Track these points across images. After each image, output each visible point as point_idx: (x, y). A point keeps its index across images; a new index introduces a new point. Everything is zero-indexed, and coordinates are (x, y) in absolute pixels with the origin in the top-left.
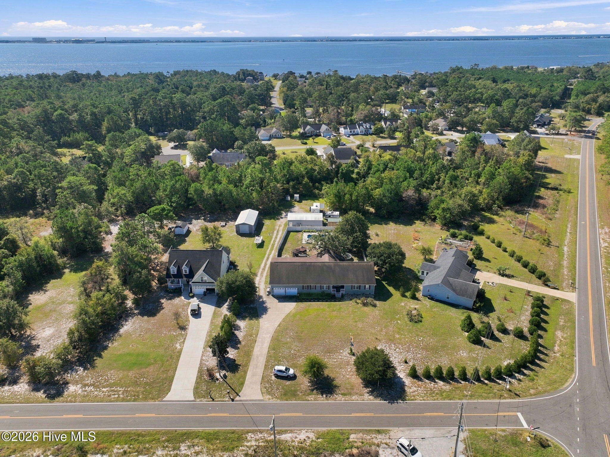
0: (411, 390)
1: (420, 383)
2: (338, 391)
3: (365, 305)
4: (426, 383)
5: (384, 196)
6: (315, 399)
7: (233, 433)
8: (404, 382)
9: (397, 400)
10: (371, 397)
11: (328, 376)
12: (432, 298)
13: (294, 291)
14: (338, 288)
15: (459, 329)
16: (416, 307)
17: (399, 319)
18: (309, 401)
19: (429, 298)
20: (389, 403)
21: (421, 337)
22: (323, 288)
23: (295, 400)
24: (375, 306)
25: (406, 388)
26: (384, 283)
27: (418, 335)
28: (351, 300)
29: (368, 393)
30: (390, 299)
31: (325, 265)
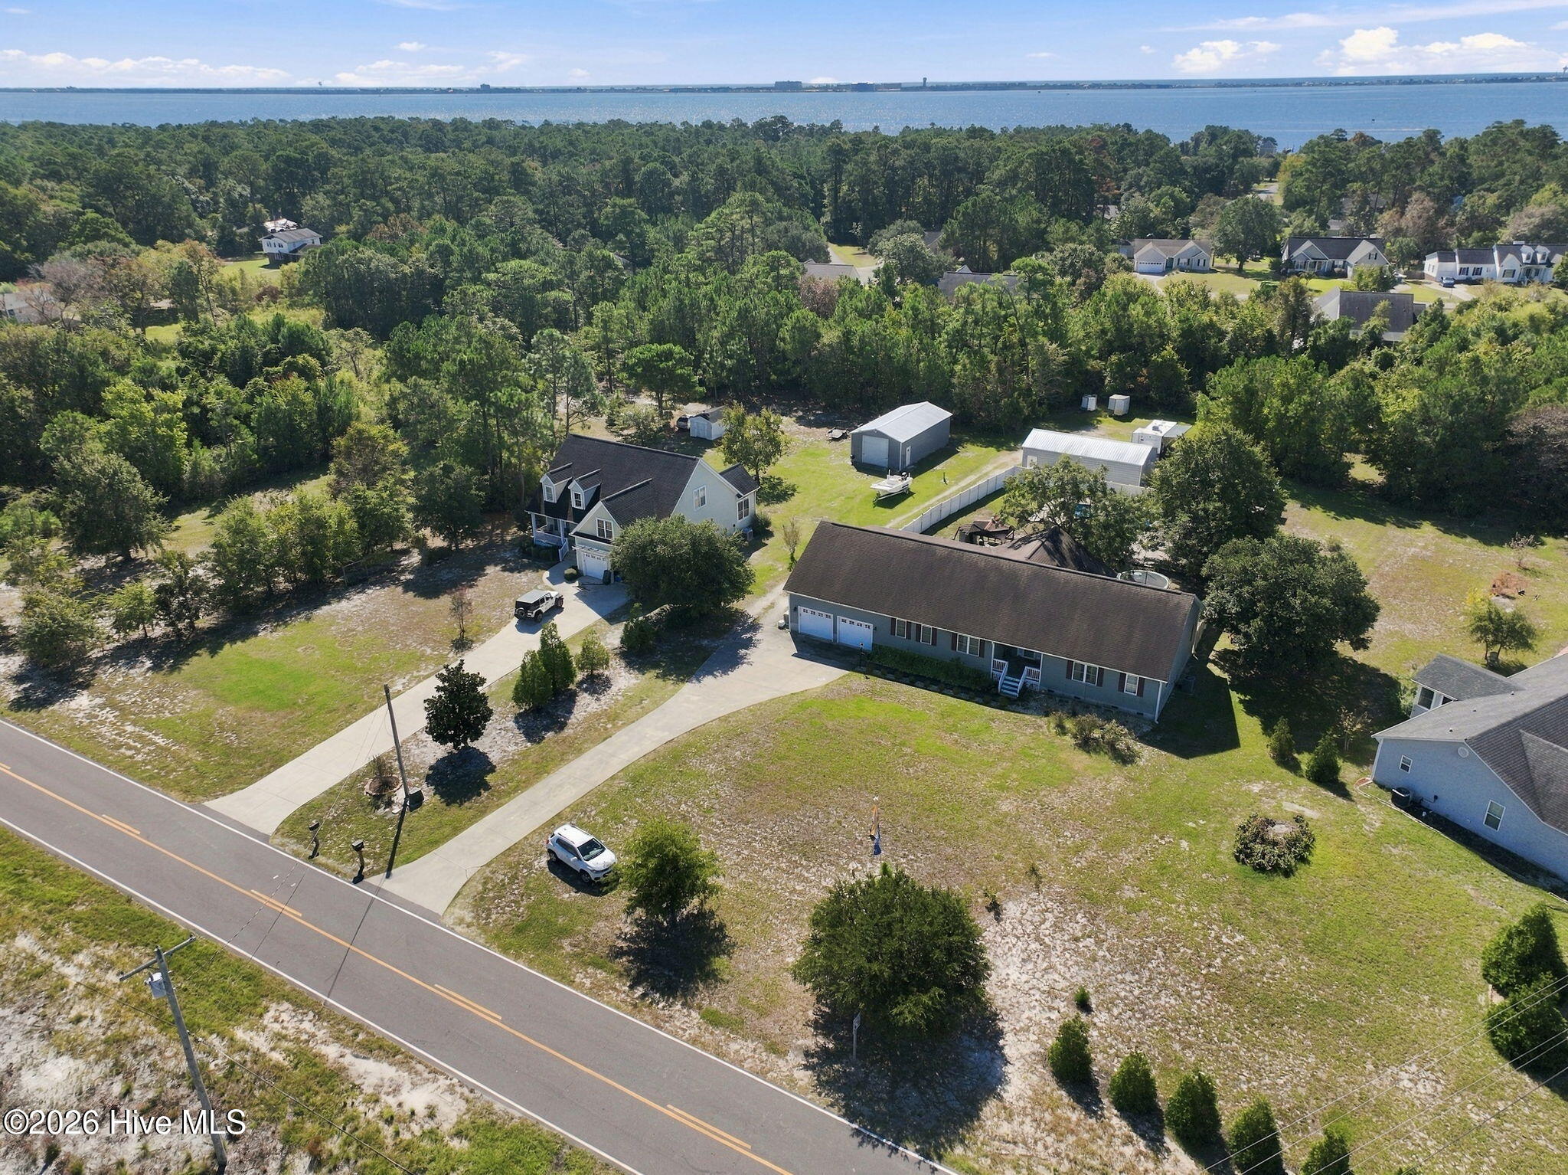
0: (1005, 1129)
1: (1075, 1115)
2: (703, 996)
3: (1086, 744)
4: (1106, 1127)
5: (1426, 420)
6: (596, 990)
7: (248, 978)
8: (1001, 1080)
9: (898, 1141)
10: (805, 1077)
11: (721, 928)
12: (1411, 803)
13: (858, 632)
14: (1017, 662)
15: (1474, 968)
16: (1308, 813)
17: (1191, 836)
18: (571, 983)
19: (1396, 800)
20: (857, 1132)
21: (1243, 932)
22: (963, 647)
23: (530, 963)
24: (1125, 759)
25: (989, 1110)
26: (1235, 697)
27: (1227, 920)
28: (1047, 715)
29: (807, 1054)
30: (1216, 757)
31: (998, 568)
